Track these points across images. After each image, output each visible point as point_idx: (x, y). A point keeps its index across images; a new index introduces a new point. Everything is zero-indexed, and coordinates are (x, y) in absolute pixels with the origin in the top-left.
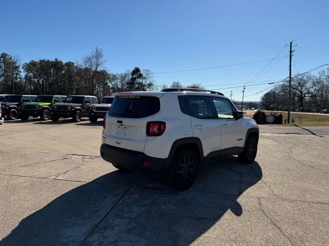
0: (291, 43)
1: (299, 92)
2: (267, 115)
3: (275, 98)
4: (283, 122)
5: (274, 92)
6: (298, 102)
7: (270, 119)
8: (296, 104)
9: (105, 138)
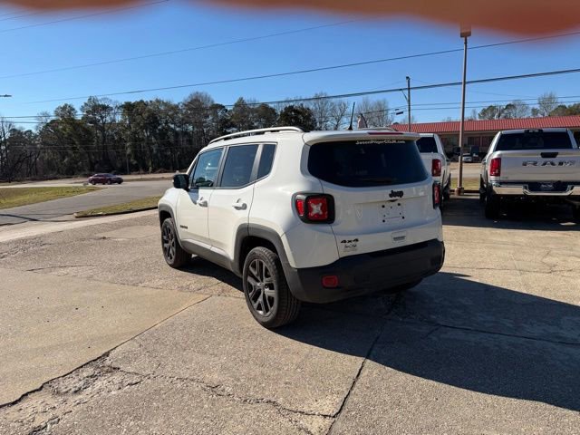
9: (357, 240)
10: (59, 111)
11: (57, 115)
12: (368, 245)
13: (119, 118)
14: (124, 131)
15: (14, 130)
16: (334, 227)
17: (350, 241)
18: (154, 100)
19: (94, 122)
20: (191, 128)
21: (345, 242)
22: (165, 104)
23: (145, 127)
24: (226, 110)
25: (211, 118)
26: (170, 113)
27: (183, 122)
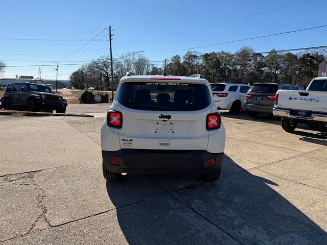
0: (110, 27)
1: (105, 73)
2: (95, 95)
3: (83, 77)
4: (109, 101)
5: (82, 72)
6: (105, 82)
7: (98, 98)
8: (103, 83)
9: (132, 140)
10: (173, 59)
11: (172, 60)
12: (138, 145)
13: (201, 62)
14: (202, 69)
15: (154, 67)
16: (121, 131)
17: (127, 140)
18: (220, 52)
19: (189, 64)
20: (239, 67)
21: (124, 140)
22: (226, 54)
23: (213, 67)
24: (263, 57)
25: (253, 61)
26: (228, 59)
27: (235, 64)
